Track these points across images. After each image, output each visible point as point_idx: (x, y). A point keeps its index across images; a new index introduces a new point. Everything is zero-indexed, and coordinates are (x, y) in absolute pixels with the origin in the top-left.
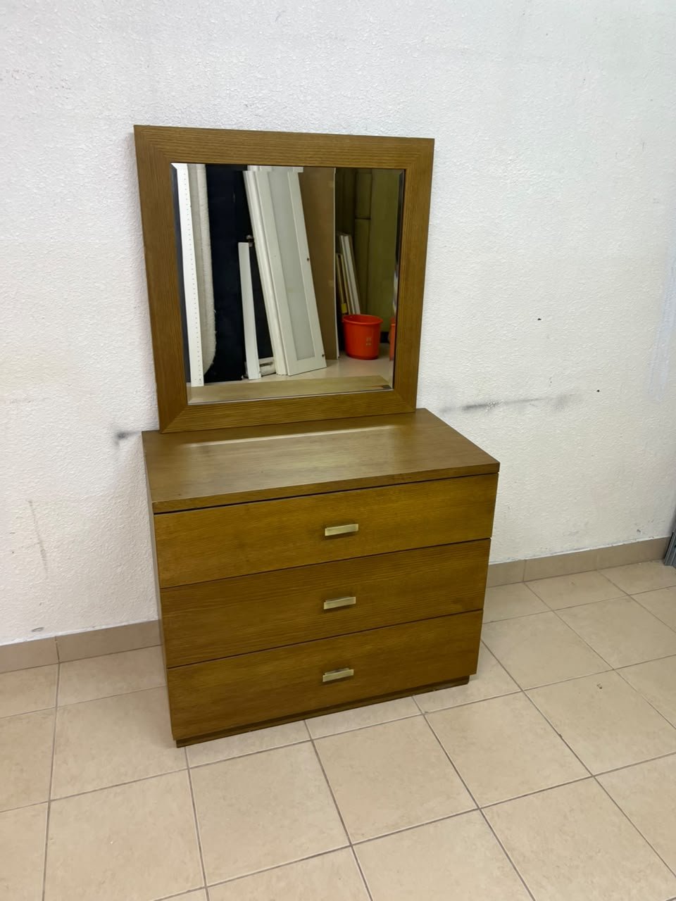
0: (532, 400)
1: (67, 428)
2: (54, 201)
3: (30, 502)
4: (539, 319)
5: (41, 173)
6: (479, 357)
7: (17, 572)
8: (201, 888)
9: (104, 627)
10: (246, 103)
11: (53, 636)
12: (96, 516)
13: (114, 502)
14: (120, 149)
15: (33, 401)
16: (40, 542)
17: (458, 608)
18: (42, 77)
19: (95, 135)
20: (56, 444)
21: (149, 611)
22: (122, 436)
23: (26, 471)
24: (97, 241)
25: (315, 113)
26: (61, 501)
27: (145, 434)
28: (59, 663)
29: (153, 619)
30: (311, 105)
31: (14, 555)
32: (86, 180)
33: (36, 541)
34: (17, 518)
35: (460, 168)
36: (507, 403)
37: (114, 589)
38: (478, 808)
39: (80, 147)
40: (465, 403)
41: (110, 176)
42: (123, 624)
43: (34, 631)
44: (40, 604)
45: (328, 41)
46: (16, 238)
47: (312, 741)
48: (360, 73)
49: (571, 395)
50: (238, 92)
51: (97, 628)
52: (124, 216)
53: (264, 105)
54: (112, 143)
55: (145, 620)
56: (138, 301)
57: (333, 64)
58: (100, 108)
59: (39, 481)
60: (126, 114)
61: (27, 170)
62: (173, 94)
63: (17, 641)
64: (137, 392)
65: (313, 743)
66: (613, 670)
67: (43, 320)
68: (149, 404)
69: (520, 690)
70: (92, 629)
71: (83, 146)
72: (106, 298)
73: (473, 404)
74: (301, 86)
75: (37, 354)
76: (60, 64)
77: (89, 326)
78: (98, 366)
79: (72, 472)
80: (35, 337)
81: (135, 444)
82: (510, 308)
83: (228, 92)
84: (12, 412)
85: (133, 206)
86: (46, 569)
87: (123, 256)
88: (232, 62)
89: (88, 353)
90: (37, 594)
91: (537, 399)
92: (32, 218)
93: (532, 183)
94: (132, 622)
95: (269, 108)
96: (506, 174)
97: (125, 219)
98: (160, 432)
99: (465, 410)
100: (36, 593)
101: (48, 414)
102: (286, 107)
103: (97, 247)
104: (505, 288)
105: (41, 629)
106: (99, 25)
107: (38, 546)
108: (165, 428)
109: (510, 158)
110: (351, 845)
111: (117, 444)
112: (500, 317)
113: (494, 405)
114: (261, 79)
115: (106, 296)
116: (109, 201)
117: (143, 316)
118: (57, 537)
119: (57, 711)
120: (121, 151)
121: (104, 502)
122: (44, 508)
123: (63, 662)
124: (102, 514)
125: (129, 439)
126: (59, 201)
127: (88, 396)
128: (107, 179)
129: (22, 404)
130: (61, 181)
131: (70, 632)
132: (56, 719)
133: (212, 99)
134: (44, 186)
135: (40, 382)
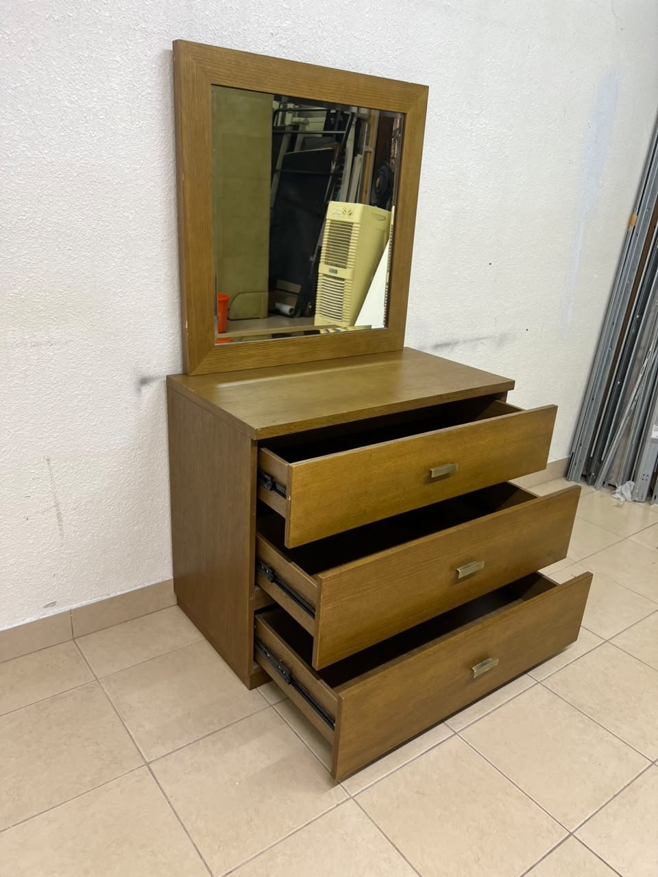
0: (482, 339)
1: (89, 374)
2: (85, 117)
3: (48, 460)
4: (490, 264)
5: (74, 84)
7: (31, 541)
8: (347, 800)
9: (119, 593)
10: (272, 32)
11: (69, 609)
12: (115, 471)
13: (134, 454)
14: (154, 66)
15: (55, 344)
16: (57, 505)
19: (130, 47)
20: (77, 392)
21: (165, 572)
22: (144, 381)
23: (44, 425)
24: (128, 166)
25: (329, 50)
26: (80, 456)
27: (169, 379)
28: (74, 639)
29: (169, 578)
30: (327, 42)
31: (29, 521)
32: (120, 97)
33: (52, 504)
34: (33, 479)
36: (465, 341)
37: (130, 550)
38: (538, 682)
39: (115, 59)
40: (435, 341)
41: (143, 94)
42: (138, 587)
43: (46, 607)
44: (55, 575)
46: (44, 156)
49: (509, 334)
50: (266, 19)
51: (112, 595)
52: (155, 140)
53: (288, 36)
55: (160, 580)
56: (165, 234)
58: (137, 18)
59: (58, 436)
60: (162, 28)
61: (59, 79)
62: (207, 13)
63: (28, 620)
64: (160, 333)
67: (70, 252)
68: (172, 347)
70: (108, 597)
71: (118, 59)
72: (135, 230)
73: (440, 343)
74: (320, 21)
75: (61, 290)
77: (117, 260)
78: (124, 304)
79: (93, 424)
80: (61, 271)
81: (157, 389)
82: (470, 253)
83: (257, 18)
84: (32, 357)
86: (62, 535)
87: (152, 184)
89: (115, 289)
90: (50, 565)
91: (485, 338)
92: (63, 134)
93: (490, 138)
94: (147, 584)
95: (291, 40)
96: (472, 127)
97: (156, 143)
98: (185, 373)
99: (434, 348)
100: (50, 563)
101: (71, 359)
102: (306, 40)
103: (127, 171)
105: (54, 604)
107: (54, 509)
108: (194, 370)
110: (456, 734)
111: (139, 390)
112: (463, 261)
113: (456, 343)
114: (286, 9)
116: (142, 122)
117: (169, 250)
118: (74, 498)
119: (99, 683)
120: (155, 68)
121: (124, 456)
122: (62, 466)
123: (77, 638)
124: (121, 468)
125: (151, 384)
126: (91, 117)
127: (113, 337)
128: (140, 97)
129: (43, 348)
130: (94, 95)
131: (84, 603)
132: (104, 690)
133: (242, 23)
134: (76, 99)
135: (63, 322)
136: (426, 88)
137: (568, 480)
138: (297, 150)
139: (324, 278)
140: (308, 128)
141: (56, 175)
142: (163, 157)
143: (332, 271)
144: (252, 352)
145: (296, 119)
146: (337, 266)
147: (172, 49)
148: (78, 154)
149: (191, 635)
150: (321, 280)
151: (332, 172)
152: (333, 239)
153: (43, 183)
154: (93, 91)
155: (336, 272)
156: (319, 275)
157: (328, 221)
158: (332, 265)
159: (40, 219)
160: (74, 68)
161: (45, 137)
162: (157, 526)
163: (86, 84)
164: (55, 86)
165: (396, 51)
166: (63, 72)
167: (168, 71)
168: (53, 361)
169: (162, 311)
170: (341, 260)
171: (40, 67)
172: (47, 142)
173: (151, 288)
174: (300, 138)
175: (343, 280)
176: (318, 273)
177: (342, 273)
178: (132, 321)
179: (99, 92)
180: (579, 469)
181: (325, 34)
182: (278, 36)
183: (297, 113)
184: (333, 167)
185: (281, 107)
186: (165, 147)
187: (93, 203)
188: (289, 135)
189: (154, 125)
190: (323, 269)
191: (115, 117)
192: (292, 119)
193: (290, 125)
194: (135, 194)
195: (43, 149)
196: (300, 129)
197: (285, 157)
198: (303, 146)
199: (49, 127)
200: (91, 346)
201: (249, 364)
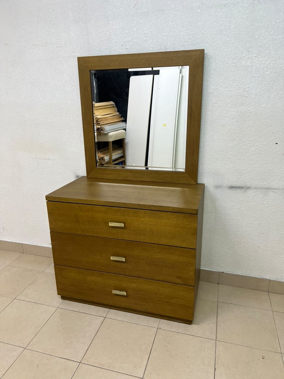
4: (276, 144)
6: (237, 161)
7: (46, 221)
10: (122, 44)
15: (51, 160)
18: (54, 44)
35: (224, 63)
36: (256, 188)
40: (230, 184)
41: (74, 77)
45: (156, 12)
47: (105, 318)
48: (171, 24)
50: (119, 40)
53: (129, 44)
54: (75, 65)
57: (158, 22)
62: (95, 44)
63: (45, 246)
66: (281, 353)
69: (215, 339)
72: (73, 124)
73: (234, 186)
74: (145, 34)
75: (52, 143)
76: (59, 38)
77: (68, 134)
82: (256, 136)
83: (115, 40)
84: (45, 163)
88: (117, 28)
91: (276, 189)
95: (131, 45)
99: (230, 188)
101: (55, 165)
104: (253, 125)
106: (71, 22)
112: (250, 141)
115: (73, 123)
116: (74, 87)
119: (43, 273)
127: (67, 160)
129: (47, 160)
132: (40, 275)
133: (109, 44)
135: (53, 153)
136: (202, 50)
144: (112, 172)
154: (59, 79)
168: (50, 165)
195: (46, 99)
200: (61, 162)
201: (110, 177)
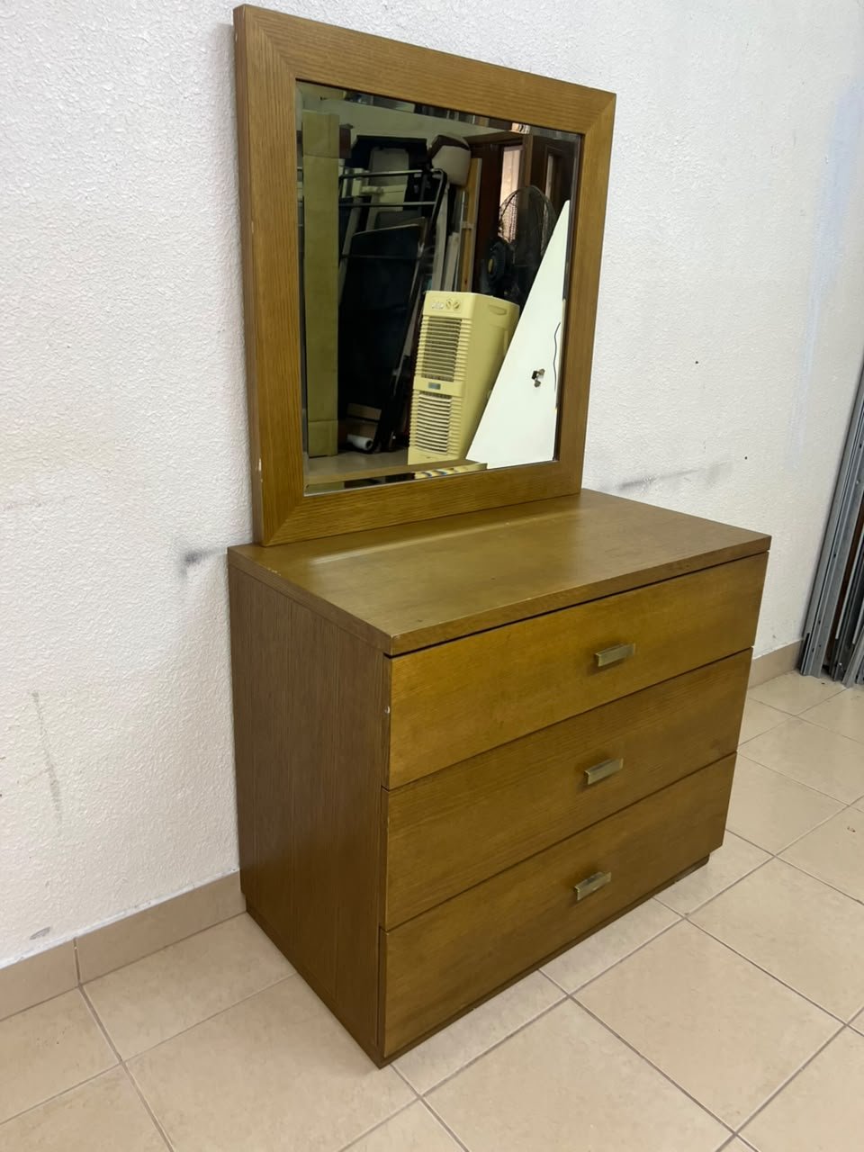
0: (687, 473)
1: (102, 550)
2: (93, 129)
3: (35, 695)
5: (74, 74)
6: (638, 414)
7: (8, 831)
9: (154, 903)
11: (70, 938)
12: (147, 706)
13: (175, 677)
14: (203, 50)
15: (45, 504)
16: (51, 769)
17: (713, 754)
19: (165, 18)
20: (82, 581)
21: (226, 863)
22: (192, 558)
23: (28, 639)
24: (163, 210)
26: (88, 686)
27: (231, 552)
28: (80, 986)
29: (232, 871)
30: (467, 23)
31: (3, 799)
32: (148, 97)
33: (44, 767)
34: (10, 728)
36: (662, 478)
37: (171, 831)
38: (845, 1025)
39: (140, 36)
40: (622, 479)
41: (186, 94)
42: (185, 890)
43: (33, 937)
44: (47, 884)
46: (24, 192)
47: (570, 997)
49: (722, 464)
51: (145, 907)
52: (206, 170)
55: (220, 875)
56: (223, 320)
59: (51, 654)
61: (48, 65)
63: (4, 963)
64: (217, 480)
65: (573, 999)
66: (848, 806)
67: (69, 351)
68: (236, 501)
69: (771, 857)
70: (135, 911)
71: (145, 35)
72: (175, 314)
73: (630, 481)
75: (55, 414)
77: (145, 364)
78: (157, 435)
79: (110, 631)
80: (54, 383)
81: (211, 570)
82: (670, 346)
84: (7, 527)
85: (221, 153)
86: (59, 817)
87: (202, 240)
89: (143, 412)
90: (39, 868)
91: (691, 472)
92: (54, 156)
93: (696, 175)
94: (198, 884)
96: (672, 160)
97: (208, 174)
98: (257, 542)
100: (40, 865)
103: (161, 220)
107: (47, 775)
108: (271, 538)
109: (677, 138)
111: (183, 573)
112: (661, 359)
113: (651, 481)
116: (185, 140)
117: (230, 346)
118: (79, 754)
119: (126, 1069)
120: (206, 53)
121: (159, 679)
122: (58, 703)
123: (86, 983)
124: (155, 700)
125: (202, 562)
126: (102, 130)
127: (140, 490)
128: (182, 99)
129: (25, 510)
130: (106, 93)
131: (97, 924)
132: (134, 1083)
134: (77, 99)
135: (58, 467)
136: (612, 96)
137: (802, 674)
138: (369, 229)
139: (421, 396)
140: (383, 200)
141: (44, 225)
142: (220, 197)
143: (431, 385)
144: (359, 505)
145: (367, 189)
146: (439, 378)
147: (232, 23)
148: (80, 191)
149: (274, 967)
150: (416, 399)
151: (419, 255)
152: (433, 342)
153: (22, 237)
154: (105, 87)
155: (438, 387)
156: (415, 392)
157: (424, 318)
158: (432, 377)
159: (17, 298)
160: (73, 48)
161: (24, 160)
162: (214, 789)
163: (93, 76)
164: (42, 77)
165: (567, 40)
166: (54, 55)
167: (226, 59)
168: (42, 532)
169: (220, 445)
170: (446, 371)
171: (15, 45)
172: (28, 168)
173: (203, 408)
174: (373, 213)
175: (449, 397)
176: (413, 390)
177: (446, 388)
178: (171, 461)
179: (114, 89)
180: (818, 656)
181: (465, 11)
182: (394, 11)
183: (367, 179)
184: (421, 249)
185: (346, 173)
186: (223, 181)
187: (106, 271)
188: (358, 209)
189: (204, 146)
190: (420, 383)
191: (140, 129)
192: (361, 189)
193: (359, 197)
194: (174, 256)
195: (22, 181)
196: (373, 201)
197: (354, 239)
198: (378, 223)
199: (31, 144)
200: (105, 504)
201: (355, 524)
